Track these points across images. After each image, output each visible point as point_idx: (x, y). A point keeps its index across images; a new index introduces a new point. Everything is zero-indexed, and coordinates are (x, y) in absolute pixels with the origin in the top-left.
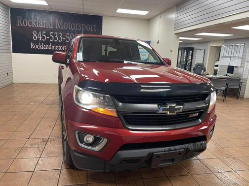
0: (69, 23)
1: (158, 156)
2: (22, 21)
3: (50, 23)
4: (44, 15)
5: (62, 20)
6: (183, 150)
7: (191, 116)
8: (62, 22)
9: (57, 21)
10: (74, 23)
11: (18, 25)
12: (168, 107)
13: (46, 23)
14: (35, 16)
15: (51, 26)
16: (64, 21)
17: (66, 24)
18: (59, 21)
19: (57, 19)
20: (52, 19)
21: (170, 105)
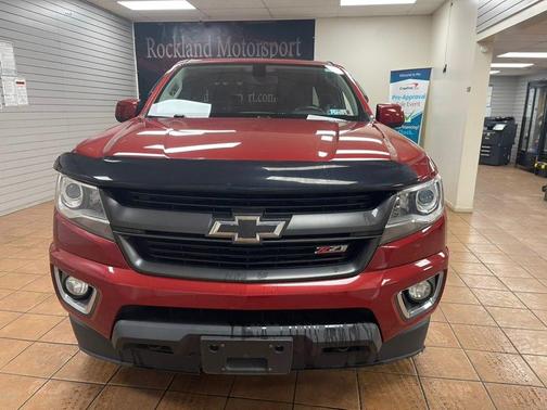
0: (244, 44)
1: (215, 347)
2: (155, 49)
3: (207, 47)
4: (195, 31)
5: (230, 38)
6: (290, 339)
7: (320, 250)
8: (228, 42)
9: (220, 42)
10: (255, 43)
11: (149, 56)
12: (236, 223)
13: (198, 48)
14: (179, 34)
15: (208, 53)
16: (233, 41)
17: (236, 47)
18: (224, 40)
19: (219, 38)
20: (210, 38)
21: (243, 218)
